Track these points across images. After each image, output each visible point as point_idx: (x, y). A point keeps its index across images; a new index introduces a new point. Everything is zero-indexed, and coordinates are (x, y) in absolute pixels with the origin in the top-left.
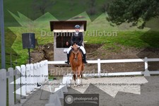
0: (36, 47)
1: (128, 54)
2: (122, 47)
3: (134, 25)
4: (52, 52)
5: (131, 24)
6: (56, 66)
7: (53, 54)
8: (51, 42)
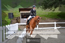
0: (14, 18)
1: (48, 21)
2: (46, 18)
3: (51, 10)
4: (19, 20)
5: (49, 9)
6: (21, 25)
7: (20, 21)
8: (19, 16)
